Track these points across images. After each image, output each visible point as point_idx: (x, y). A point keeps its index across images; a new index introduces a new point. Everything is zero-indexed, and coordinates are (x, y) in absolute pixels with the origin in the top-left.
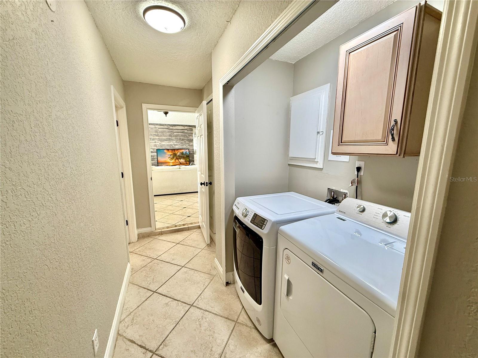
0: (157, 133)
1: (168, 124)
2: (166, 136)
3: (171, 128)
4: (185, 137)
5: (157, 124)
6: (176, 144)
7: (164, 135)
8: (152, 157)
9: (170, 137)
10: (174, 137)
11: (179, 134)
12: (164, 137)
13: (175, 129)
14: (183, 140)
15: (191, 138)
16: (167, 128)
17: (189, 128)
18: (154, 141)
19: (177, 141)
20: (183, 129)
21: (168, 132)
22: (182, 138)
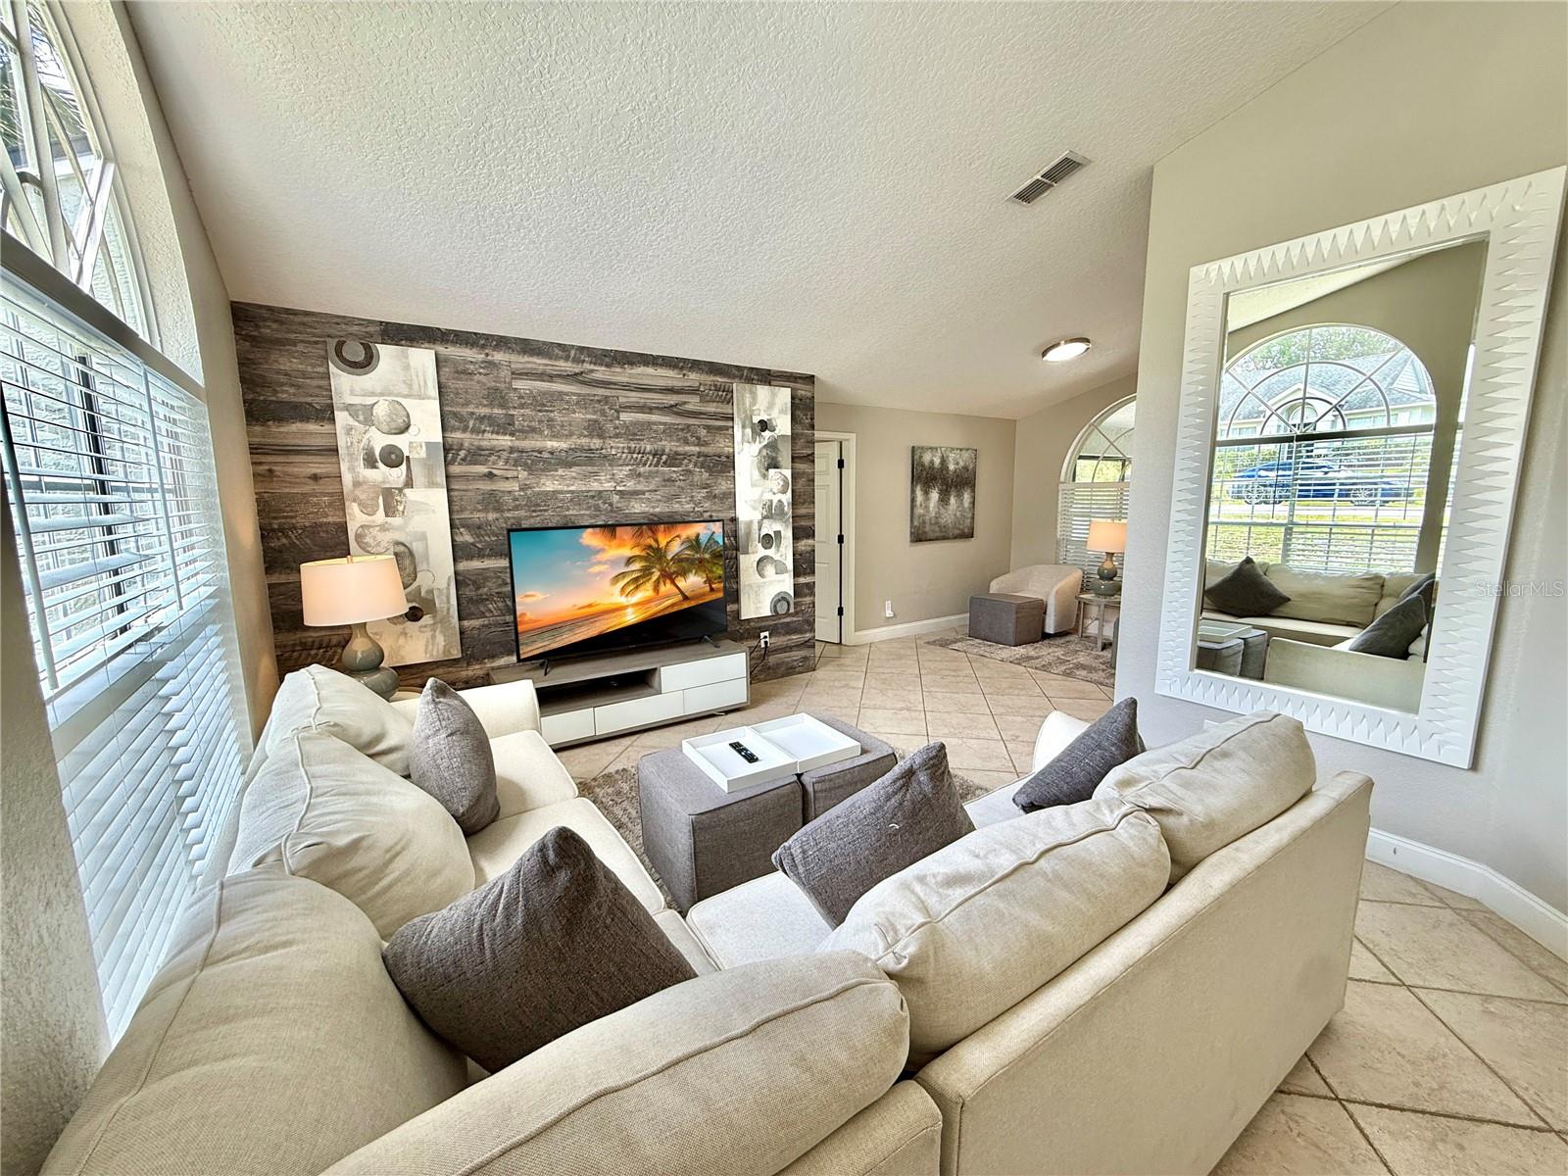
0: (502, 406)
1: (582, 349)
2: (571, 435)
3: (601, 373)
4: (687, 442)
5: (501, 342)
6: (631, 485)
7: (550, 427)
8: (469, 592)
9: (596, 443)
10: (621, 443)
11: (650, 423)
12: (554, 436)
13: (627, 387)
14: (674, 459)
15: (720, 445)
16: (574, 378)
17: (709, 379)
18: (483, 469)
19: (642, 469)
20: (678, 384)
21: (584, 402)
22: (669, 446)
